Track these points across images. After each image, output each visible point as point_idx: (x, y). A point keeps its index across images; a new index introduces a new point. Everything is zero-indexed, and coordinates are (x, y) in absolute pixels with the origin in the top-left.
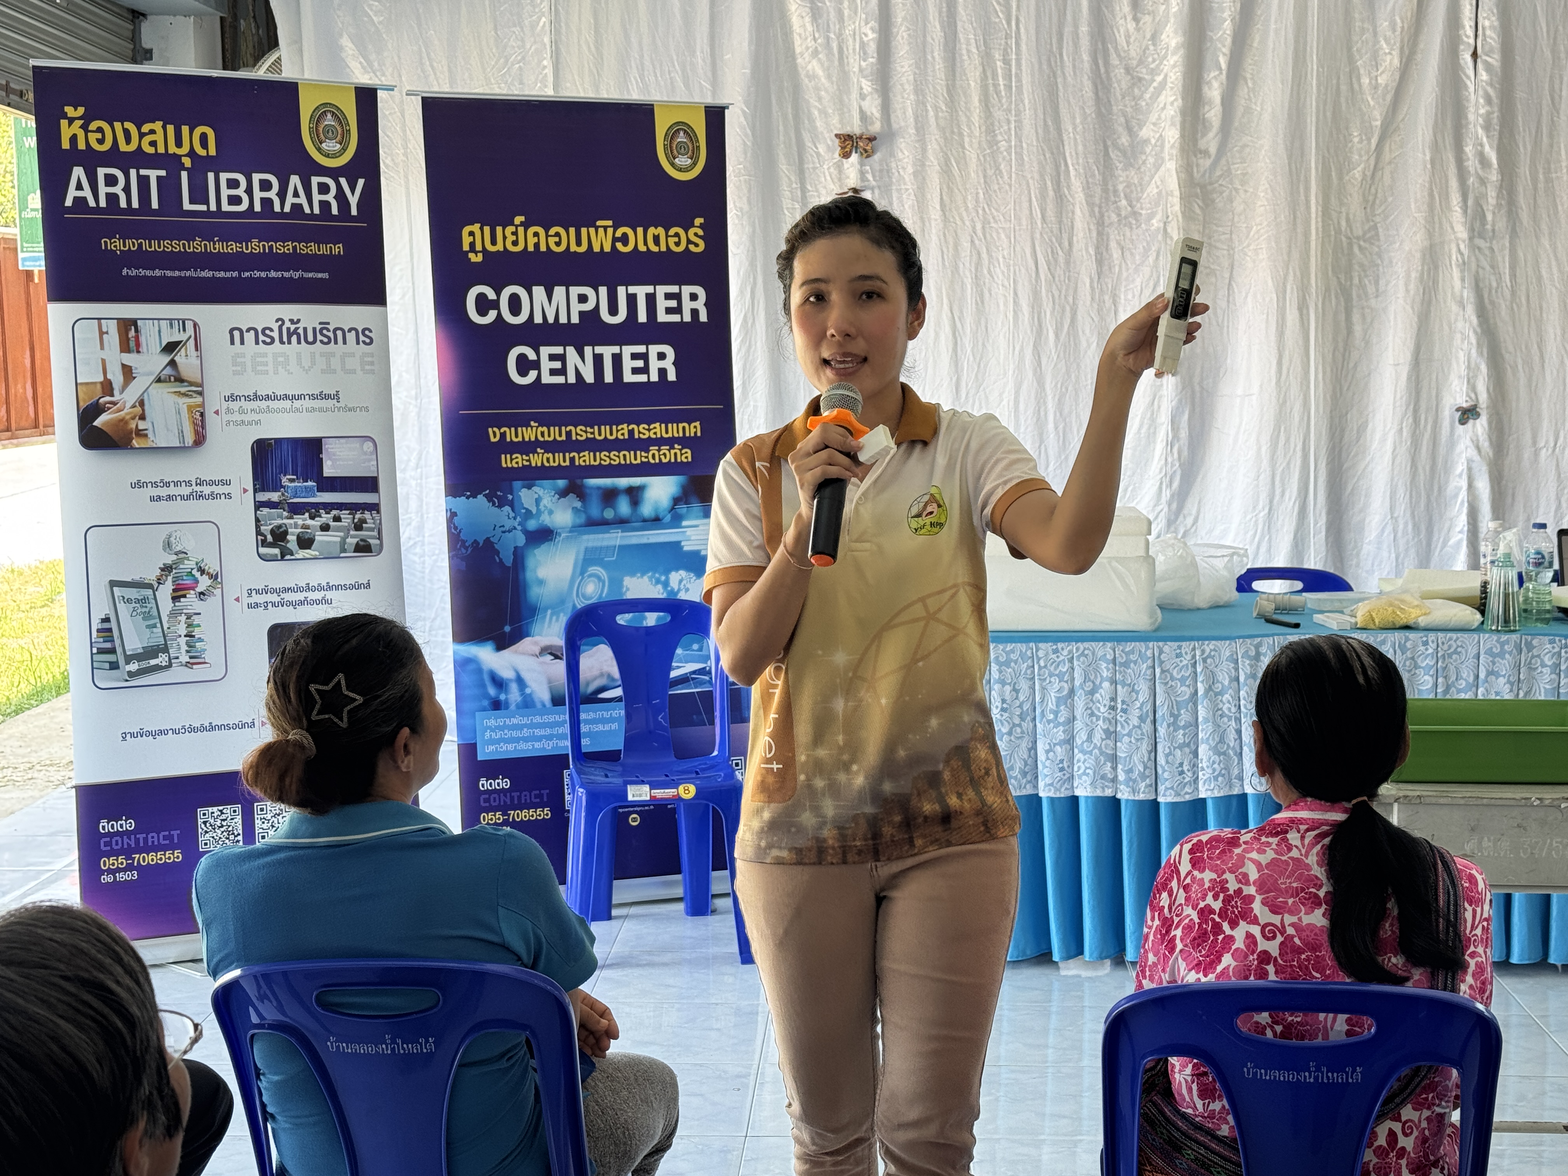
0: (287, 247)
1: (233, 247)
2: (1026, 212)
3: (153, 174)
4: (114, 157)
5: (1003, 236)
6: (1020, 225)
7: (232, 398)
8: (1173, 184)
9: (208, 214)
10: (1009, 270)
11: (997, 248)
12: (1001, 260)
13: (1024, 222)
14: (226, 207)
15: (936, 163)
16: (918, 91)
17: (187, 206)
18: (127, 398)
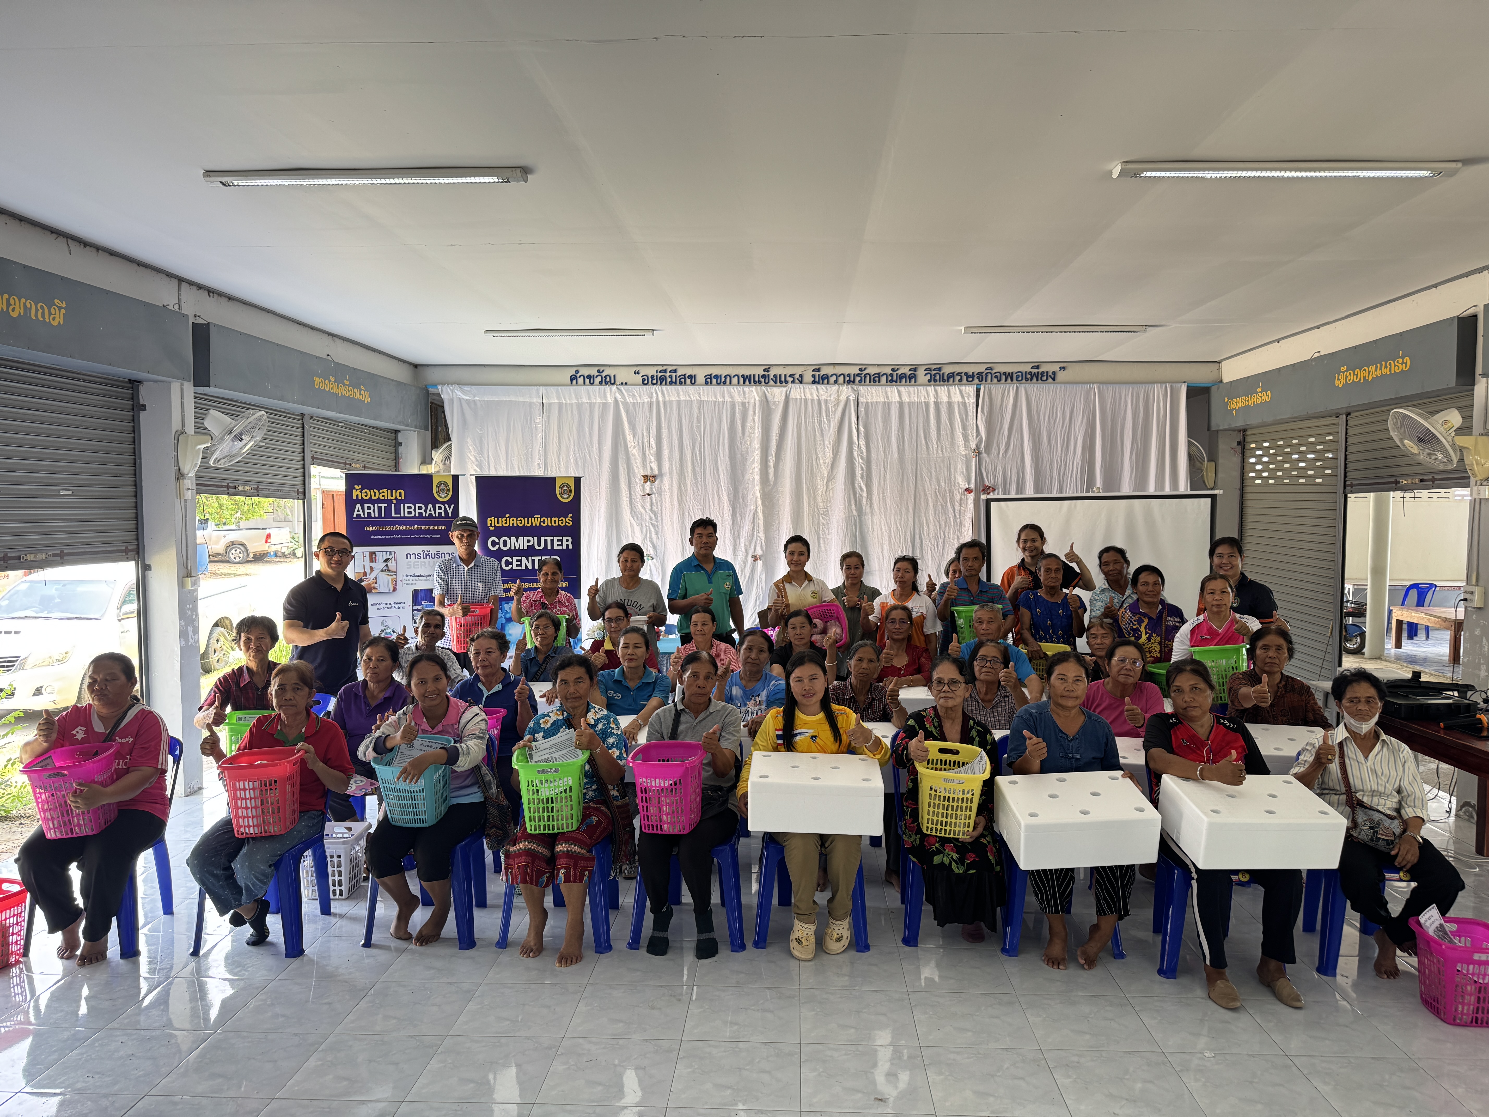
0: (427, 528)
1: (409, 528)
3: (383, 506)
4: (371, 501)
7: (406, 576)
8: (758, 494)
9: (401, 517)
14: (407, 515)
15: (676, 486)
16: (670, 460)
17: (394, 515)
18: (373, 576)
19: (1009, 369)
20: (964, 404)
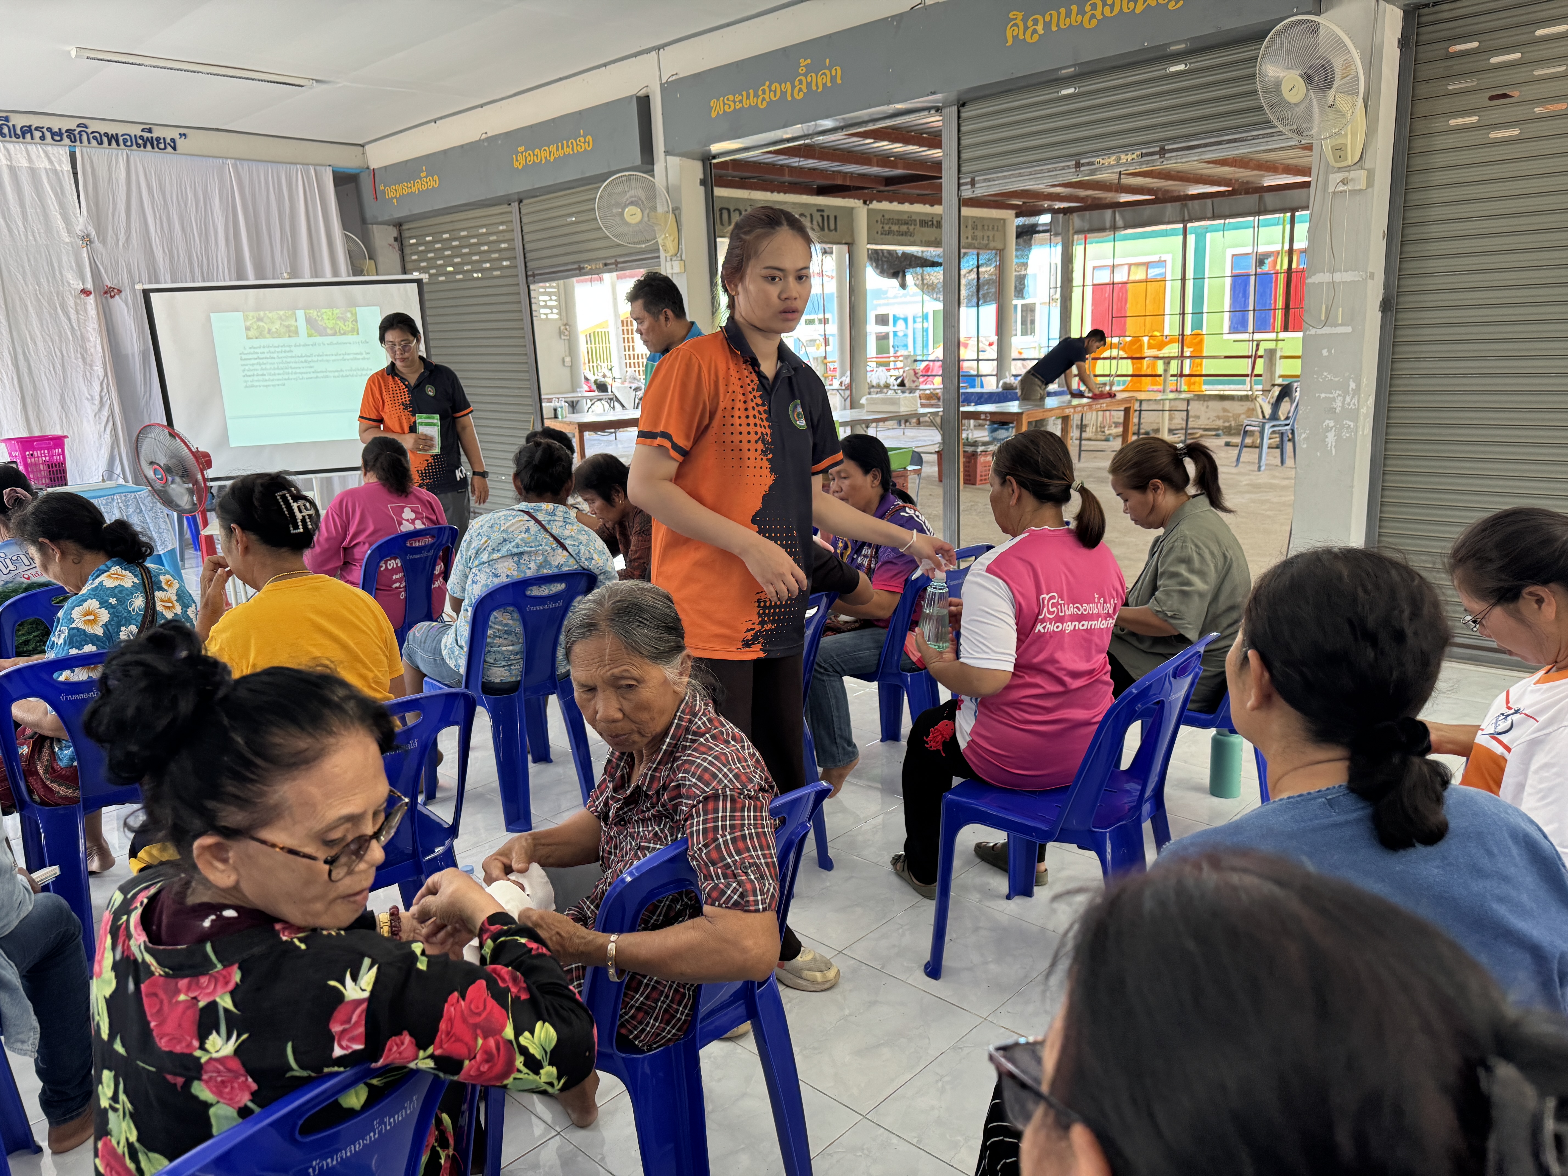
19: (112, 129)
20: (55, 171)
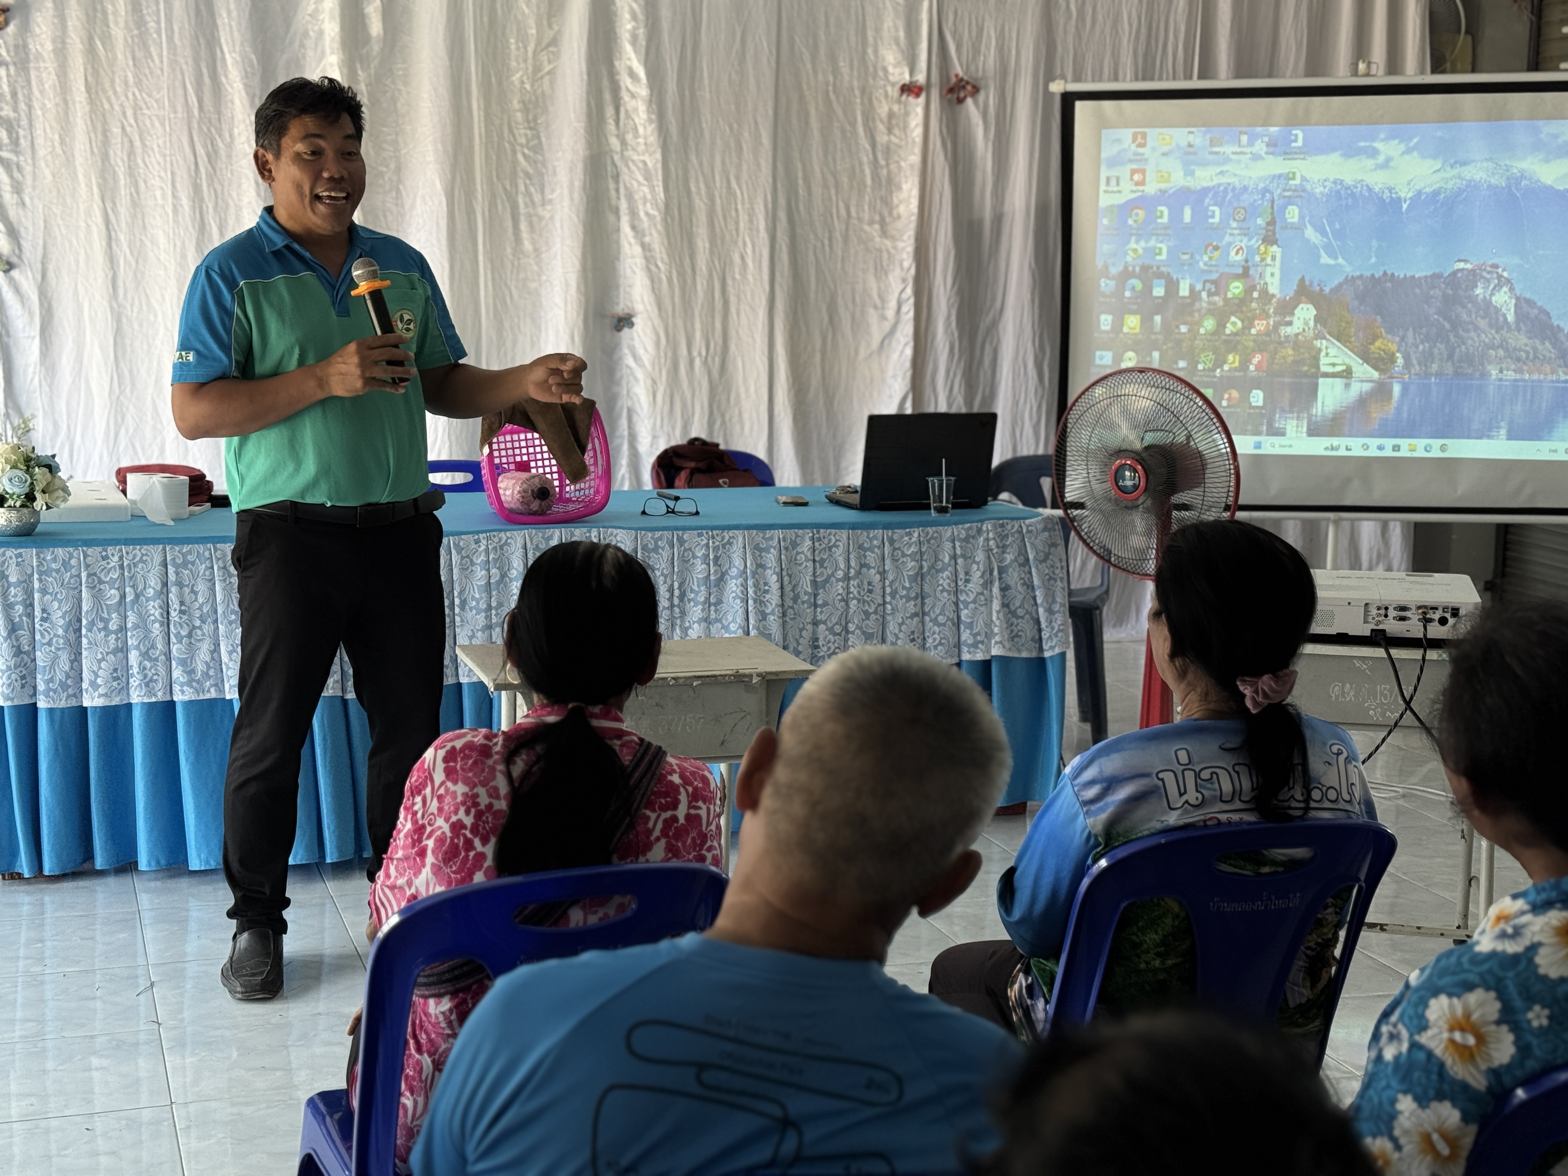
2: (181, 99)
5: (157, 124)
6: (175, 112)
10: (165, 161)
11: (151, 136)
12: (156, 149)
13: (179, 108)
15: (78, 41)
